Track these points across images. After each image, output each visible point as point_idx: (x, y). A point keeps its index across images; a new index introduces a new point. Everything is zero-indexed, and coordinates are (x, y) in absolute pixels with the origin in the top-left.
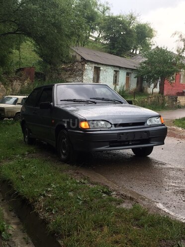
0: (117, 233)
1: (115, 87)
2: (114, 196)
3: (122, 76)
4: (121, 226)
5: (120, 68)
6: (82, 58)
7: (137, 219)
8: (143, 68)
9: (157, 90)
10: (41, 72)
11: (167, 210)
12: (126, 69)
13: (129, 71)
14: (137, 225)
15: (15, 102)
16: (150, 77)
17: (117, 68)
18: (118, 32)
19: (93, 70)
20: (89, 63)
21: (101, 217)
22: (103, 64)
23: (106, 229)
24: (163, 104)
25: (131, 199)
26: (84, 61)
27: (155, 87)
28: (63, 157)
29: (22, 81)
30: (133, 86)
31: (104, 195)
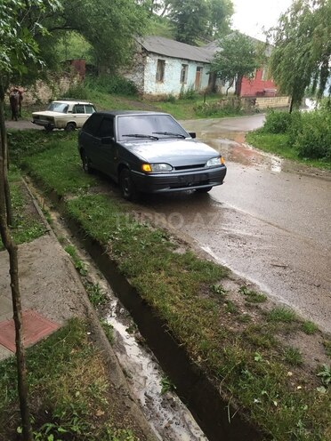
0: (171, 276)
1: (183, 86)
2: (171, 241)
3: (192, 71)
4: (175, 269)
5: (189, 61)
6: (143, 48)
7: (187, 264)
8: (217, 61)
9: (233, 89)
10: (93, 64)
11: (213, 255)
12: (197, 62)
13: (201, 65)
14: (187, 269)
15: (66, 110)
16: (225, 73)
17: (186, 62)
18: (189, 8)
19: (156, 64)
20: (152, 55)
21: (160, 262)
22: (168, 57)
23: (163, 273)
24: (238, 108)
25: (186, 244)
26: (146, 52)
27: (231, 85)
28: (126, 194)
29: (71, 78)
30: (205, 84)
31: (163, 240)
